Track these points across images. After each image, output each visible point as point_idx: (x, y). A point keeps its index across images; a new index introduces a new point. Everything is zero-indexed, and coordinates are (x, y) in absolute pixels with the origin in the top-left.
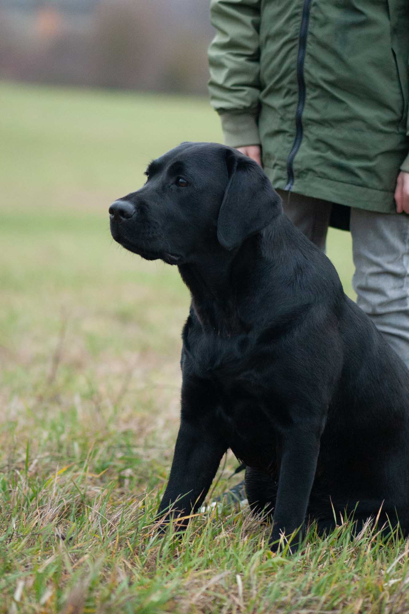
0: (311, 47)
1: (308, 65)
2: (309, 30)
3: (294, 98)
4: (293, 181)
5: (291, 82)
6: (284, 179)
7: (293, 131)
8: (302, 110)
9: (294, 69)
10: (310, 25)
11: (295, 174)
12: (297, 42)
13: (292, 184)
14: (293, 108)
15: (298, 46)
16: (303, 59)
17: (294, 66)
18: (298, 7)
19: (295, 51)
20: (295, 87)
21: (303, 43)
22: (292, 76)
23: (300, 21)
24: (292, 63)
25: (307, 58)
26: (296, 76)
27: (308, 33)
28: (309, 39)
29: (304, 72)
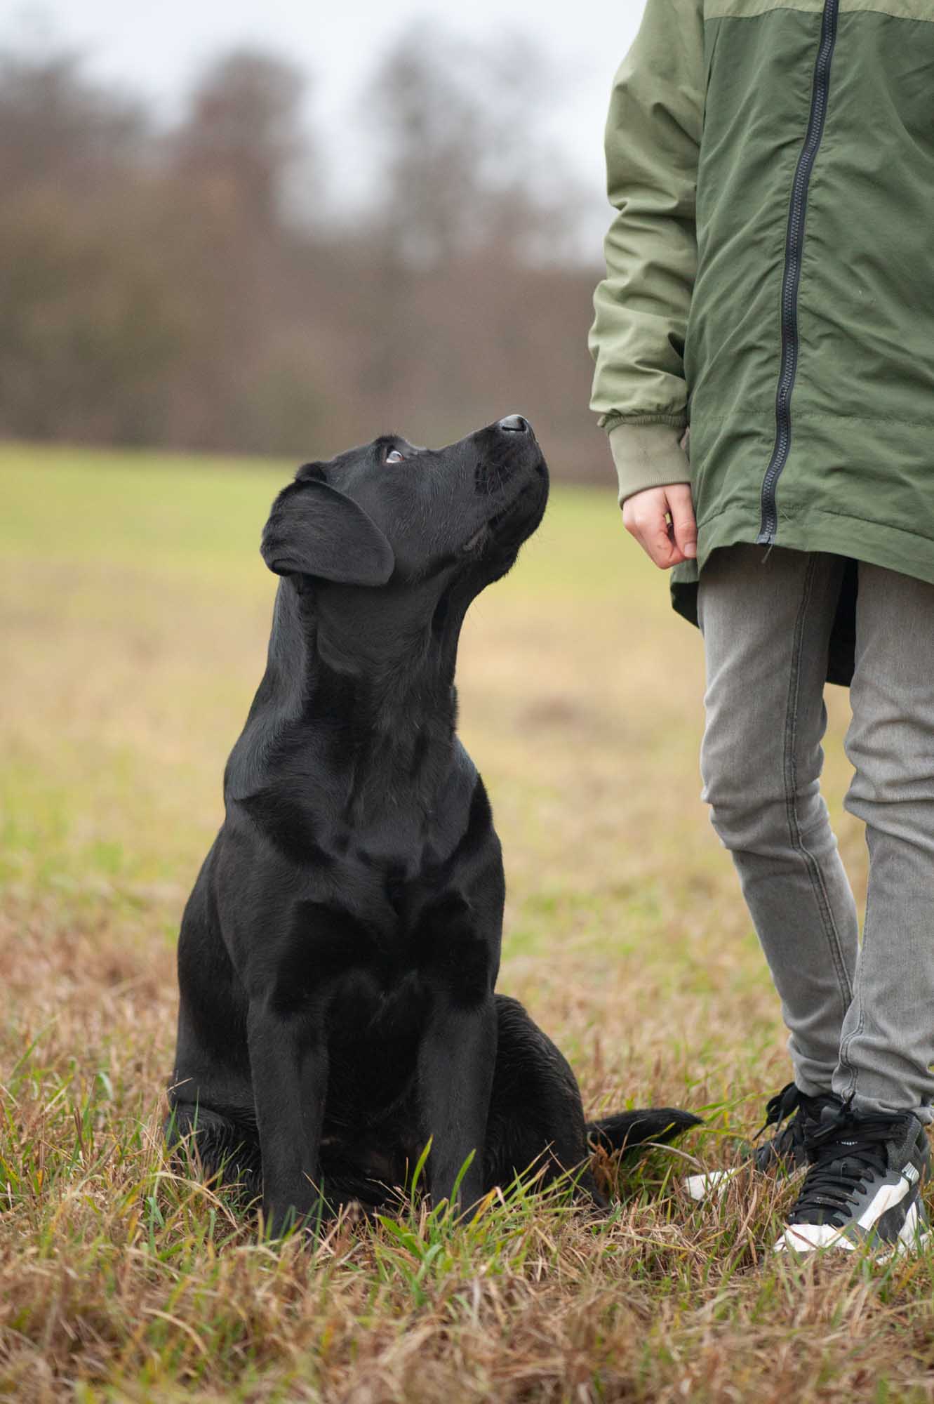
0: (813, 259)
2: (807, 232)
3: (774, 367)
4: (775, 527)
5: (766, 335)
6: (753, 525)
7: (769, 430)
8: (791, 387)
10: (809, 224)
11: (781, 511)
13: (774, 532)
14: (771, 385)
18: (781, 191)
19: (778, 273)
20: (774, 345)
27: (806, 238)
28: (809, 248)
29: (798, 312)
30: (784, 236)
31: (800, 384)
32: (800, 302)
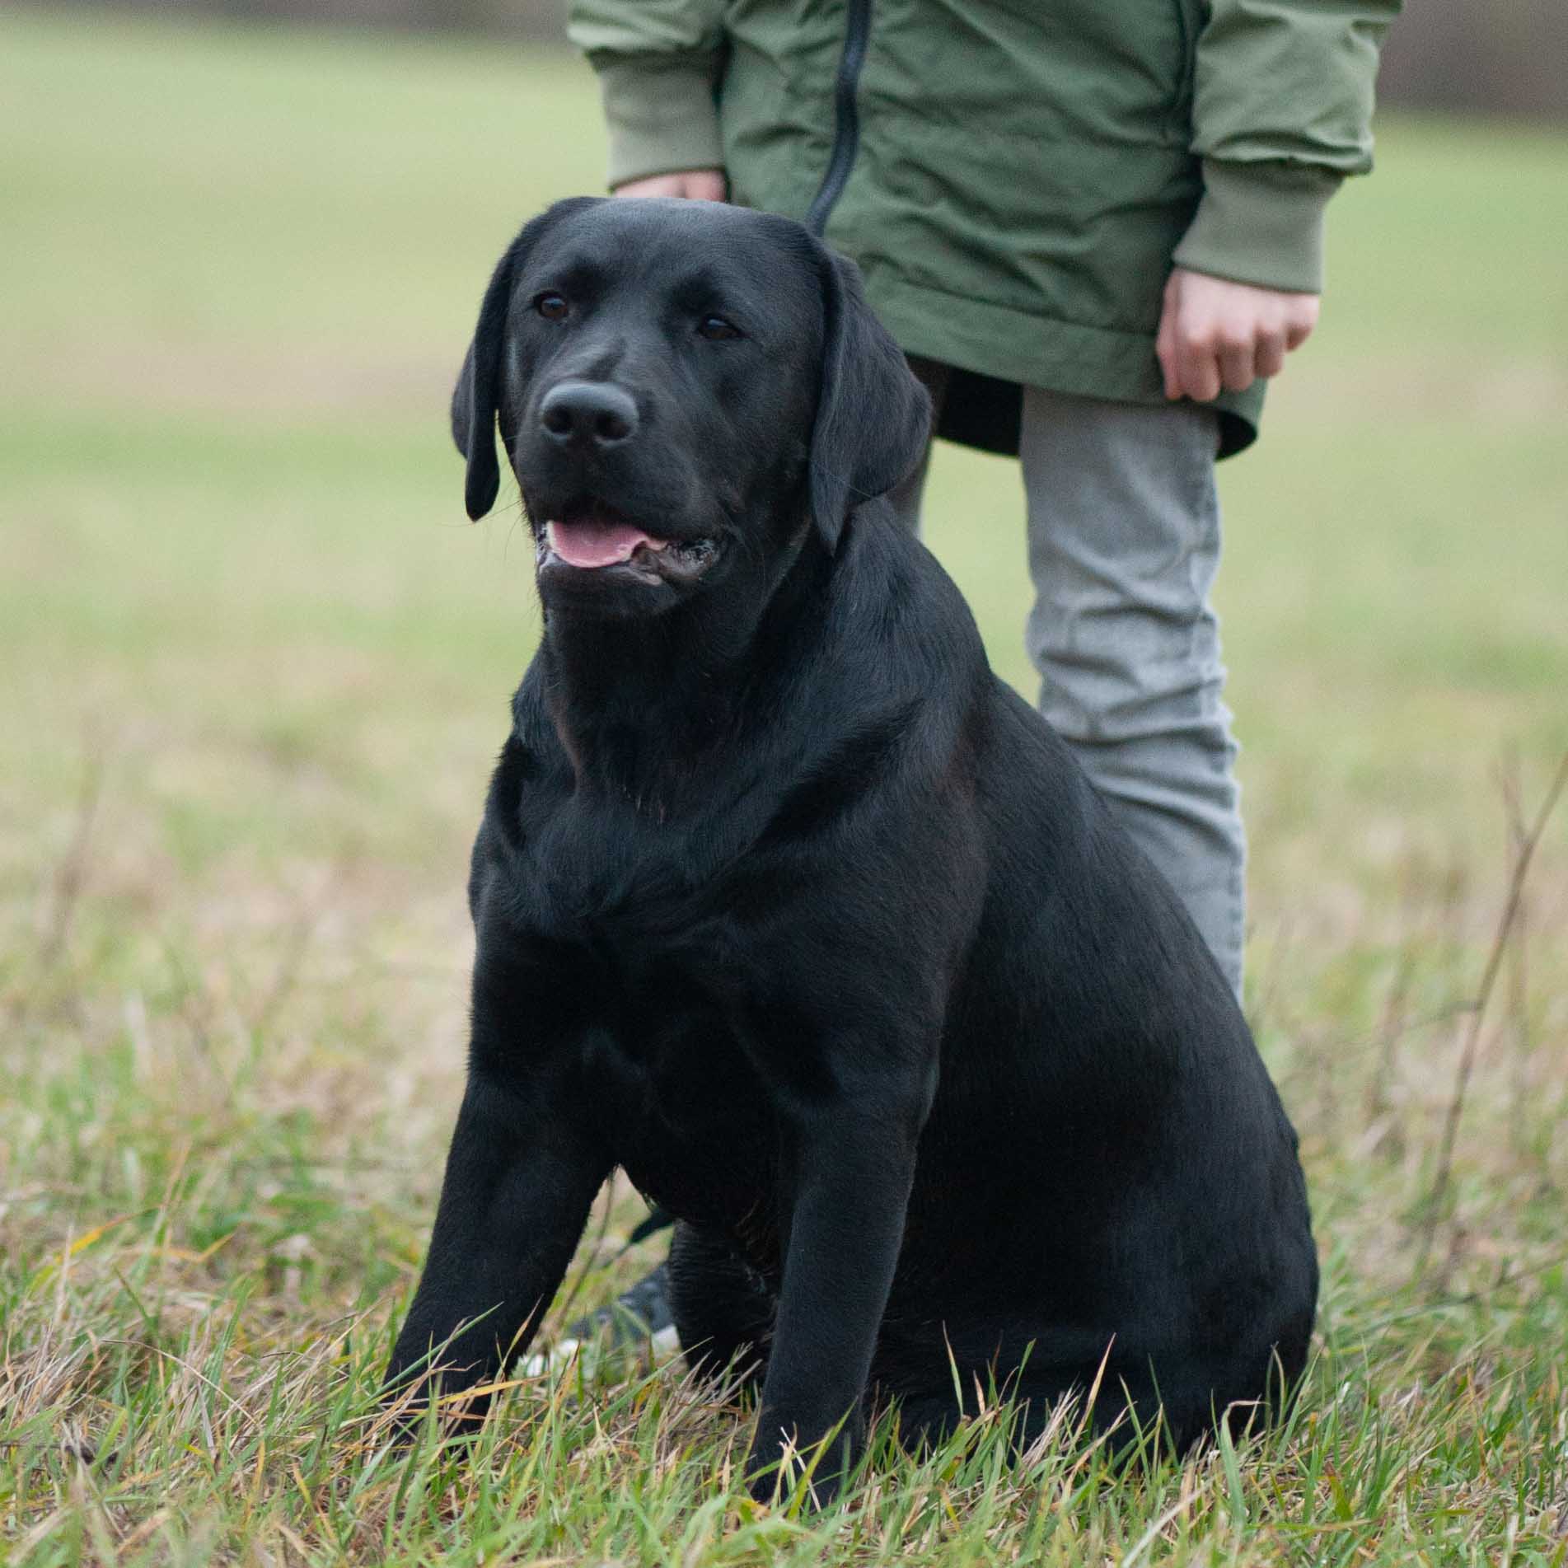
7: (826, 129)
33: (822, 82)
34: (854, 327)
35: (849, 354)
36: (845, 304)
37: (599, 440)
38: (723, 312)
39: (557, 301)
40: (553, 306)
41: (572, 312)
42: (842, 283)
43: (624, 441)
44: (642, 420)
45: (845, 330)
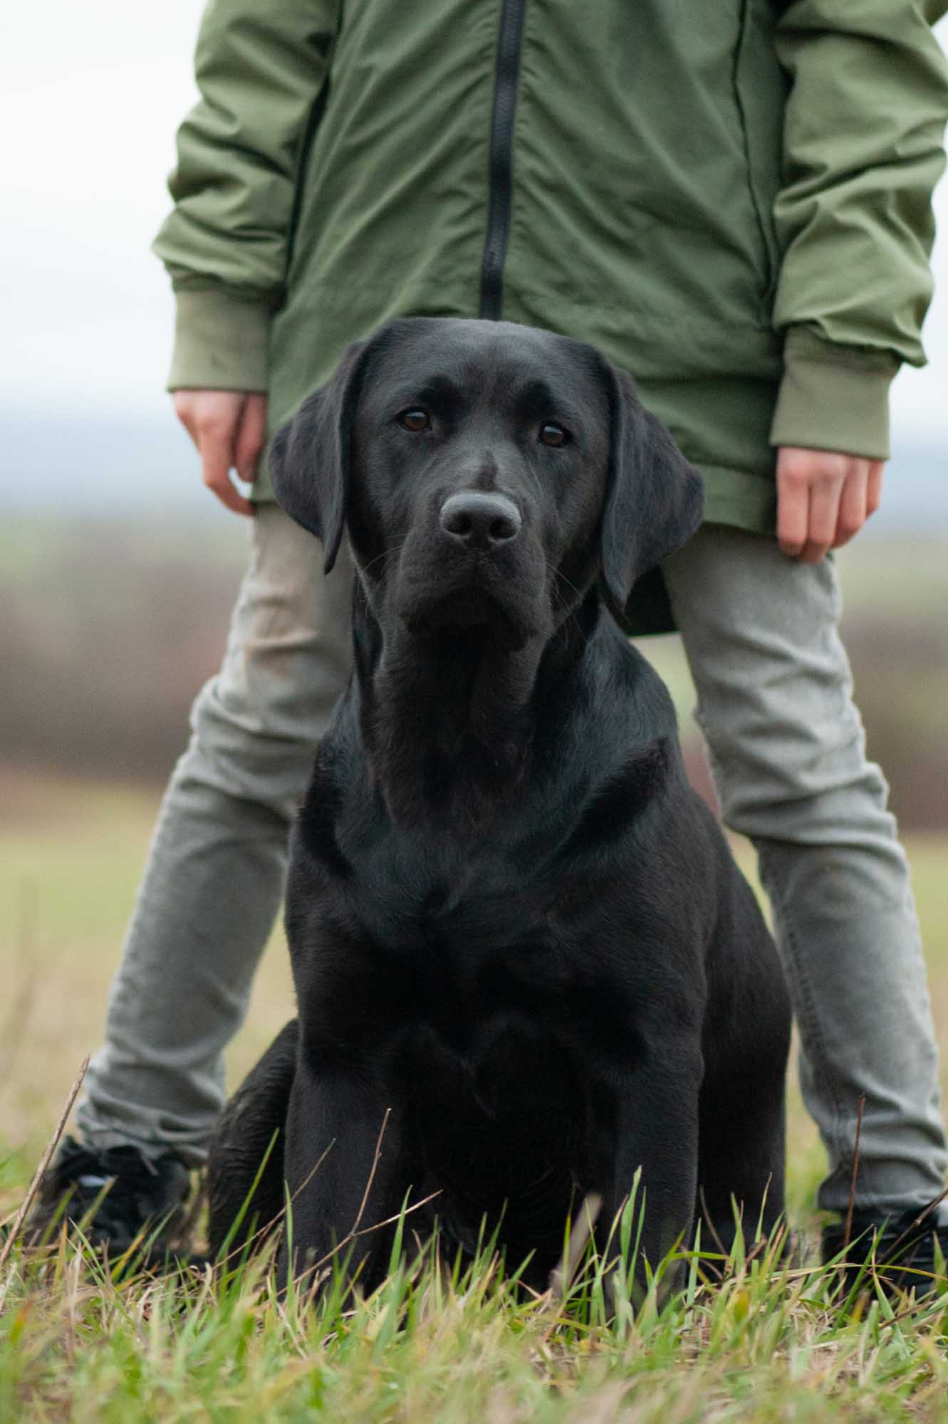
0: (535, 76)
1: (526, 128)
2: (529, 34)
3: (478, 221)
5: (471, 177)
8: (503, 252)
9: (478, 142)
10: (529, 22)
12: (488, 68)
14: (476, 247)
15: (492, 79)
16: (512, 111)
17: (481, 132)
19: (485, 91)
20: (479, 191)
21: (508, 68)
22: (475, 160)
23: (494, 11)
24: (475, 123)
25: (523, 109)
26: (485, 161)
27: (525, 43)
28: (529, 58)
29: (514, 147)
30: (494, 38)
31: (516, 247)
32: (517, 134)
33: (473, 269)
34: (631, 421)
35: (628, 445)
36: (623, 406)
37: (491, 540)
38: (556, 418)
39: (420, 415)
40: (416, 419)
41: (435, 425)
42: (620, 388)
43: (510, 539)
44: (523, 521)
45: (624, 426)
